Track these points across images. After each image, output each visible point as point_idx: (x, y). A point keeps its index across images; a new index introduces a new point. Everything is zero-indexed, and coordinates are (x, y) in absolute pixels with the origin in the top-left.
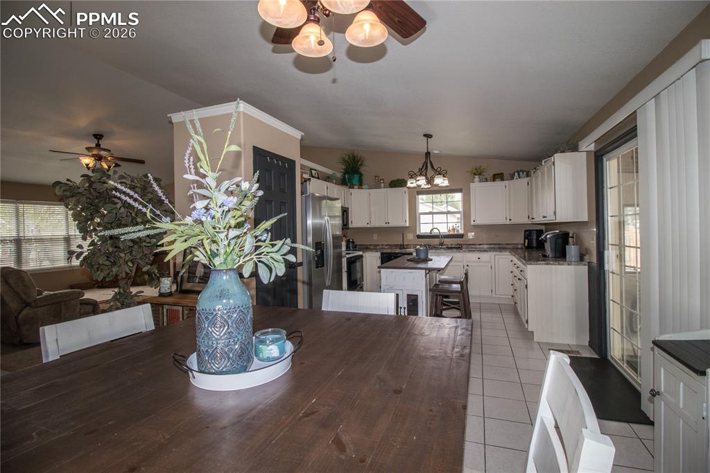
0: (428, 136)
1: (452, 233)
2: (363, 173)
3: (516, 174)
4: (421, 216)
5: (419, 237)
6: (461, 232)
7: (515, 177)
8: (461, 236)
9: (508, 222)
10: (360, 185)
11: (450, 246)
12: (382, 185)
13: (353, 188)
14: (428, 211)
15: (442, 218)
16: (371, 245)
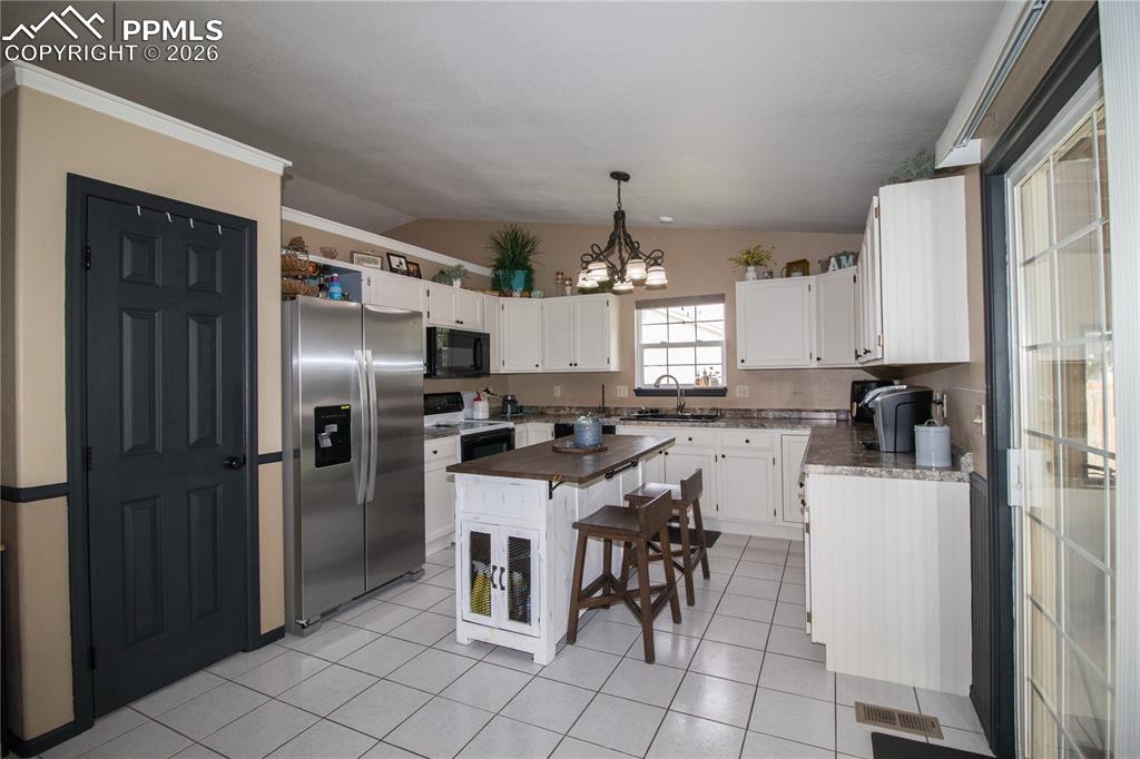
0: (621, 177)
1: (702, 385)
2: (534, 266)
3: (833, 260)
4: (645, 351)
5: (640, 392)
6: (721, 383)
7: (831, 268)
8: (722, 392)
9: (815, 364)
10: (528, 290)
11: (699, 413)
12: (568, 289)
13: (511, 296)
14: (658, 342)
15: (686, 355)
16: (549, 407)
